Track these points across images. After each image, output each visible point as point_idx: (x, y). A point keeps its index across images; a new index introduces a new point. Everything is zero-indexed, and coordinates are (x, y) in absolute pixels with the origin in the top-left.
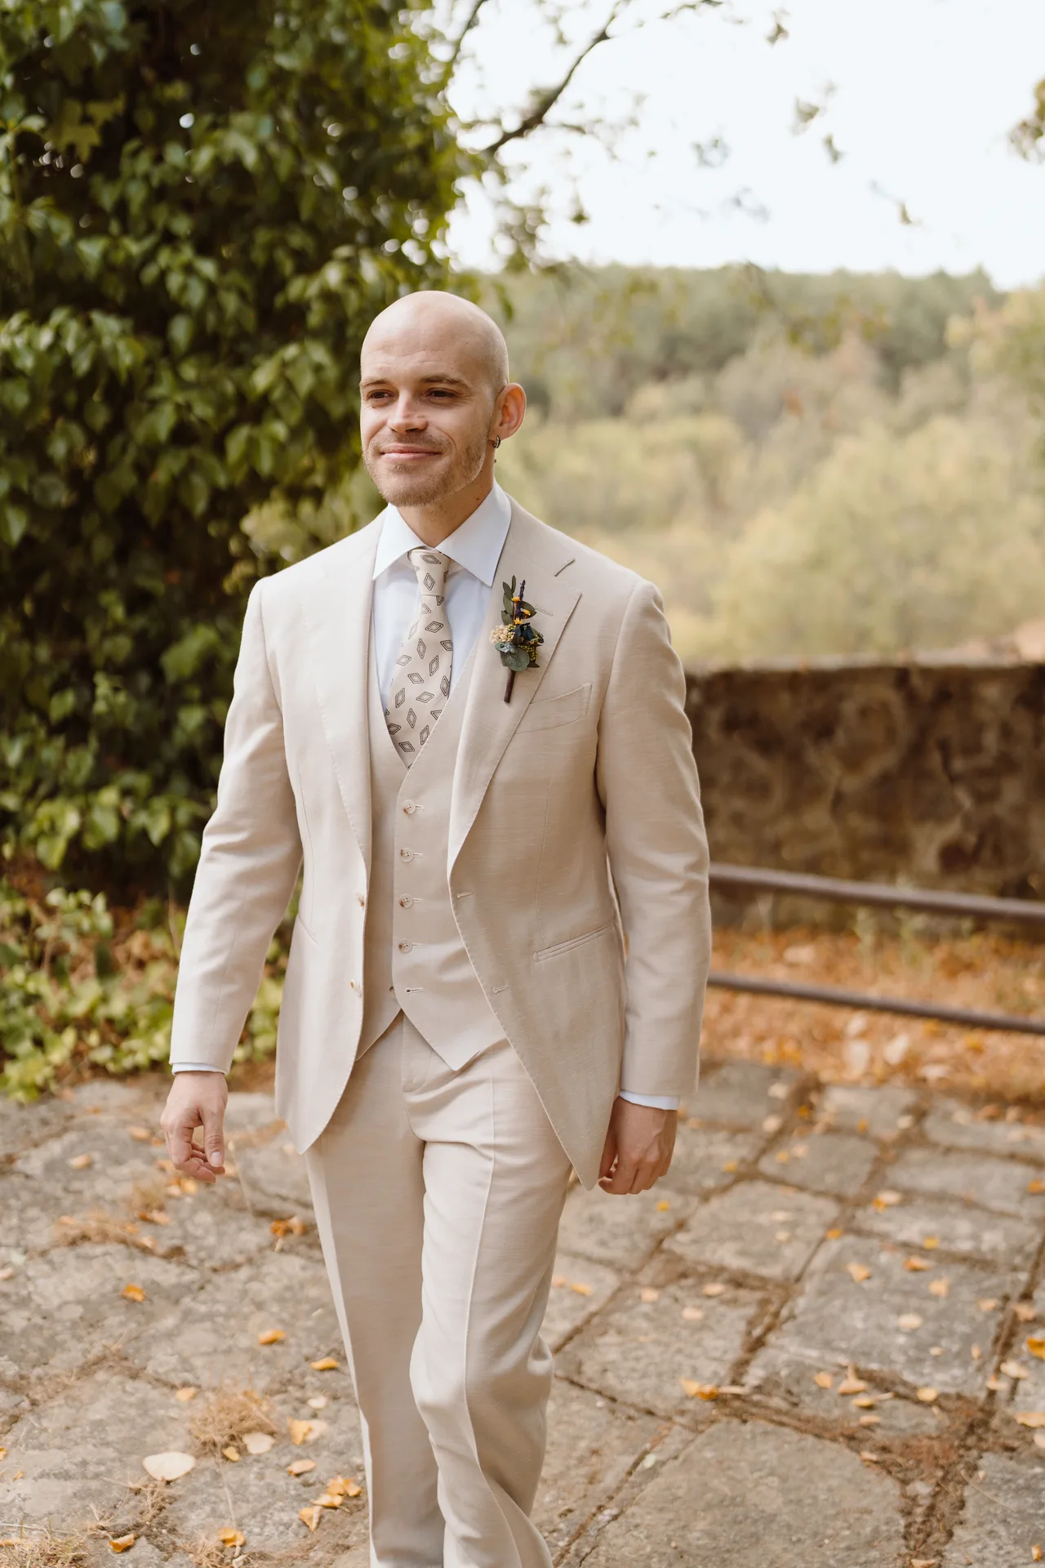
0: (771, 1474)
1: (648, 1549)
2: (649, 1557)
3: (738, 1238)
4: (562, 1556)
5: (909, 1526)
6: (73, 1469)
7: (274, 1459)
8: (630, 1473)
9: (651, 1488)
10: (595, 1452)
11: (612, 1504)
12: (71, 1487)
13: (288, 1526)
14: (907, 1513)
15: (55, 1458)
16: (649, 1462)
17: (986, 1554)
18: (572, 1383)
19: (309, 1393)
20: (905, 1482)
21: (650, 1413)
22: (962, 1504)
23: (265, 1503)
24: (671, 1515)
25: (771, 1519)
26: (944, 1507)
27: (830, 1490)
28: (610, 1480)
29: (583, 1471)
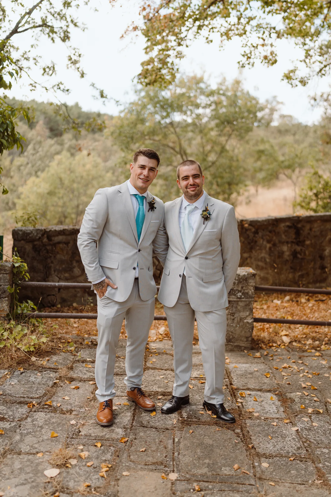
0: (205, 436)
1: (191, 459)
2: (193, 461)
3: (156, 384)
4: (174, 466)
5: (241, 439)
6: (24, 482)
7: (80, 464)
8: (174, 444)
9: (181, 446)
10: (161, 441)
11: (175, 452)
12: (28, 486)
13: (99, 479)
14: (239, 437)
15: (17, 481)
16: (176, 440)
17: (261, 440)
18: (143, 427)
19: (76, 446)
20: (234, 430)
21: (167, 429)
22: (248, 432)
23: (87, 475)
24: (190, 451)
25: (212, 445)
26: (246, 433)
27: (220, 436)
28: (170, 446)
29: (162, 446)
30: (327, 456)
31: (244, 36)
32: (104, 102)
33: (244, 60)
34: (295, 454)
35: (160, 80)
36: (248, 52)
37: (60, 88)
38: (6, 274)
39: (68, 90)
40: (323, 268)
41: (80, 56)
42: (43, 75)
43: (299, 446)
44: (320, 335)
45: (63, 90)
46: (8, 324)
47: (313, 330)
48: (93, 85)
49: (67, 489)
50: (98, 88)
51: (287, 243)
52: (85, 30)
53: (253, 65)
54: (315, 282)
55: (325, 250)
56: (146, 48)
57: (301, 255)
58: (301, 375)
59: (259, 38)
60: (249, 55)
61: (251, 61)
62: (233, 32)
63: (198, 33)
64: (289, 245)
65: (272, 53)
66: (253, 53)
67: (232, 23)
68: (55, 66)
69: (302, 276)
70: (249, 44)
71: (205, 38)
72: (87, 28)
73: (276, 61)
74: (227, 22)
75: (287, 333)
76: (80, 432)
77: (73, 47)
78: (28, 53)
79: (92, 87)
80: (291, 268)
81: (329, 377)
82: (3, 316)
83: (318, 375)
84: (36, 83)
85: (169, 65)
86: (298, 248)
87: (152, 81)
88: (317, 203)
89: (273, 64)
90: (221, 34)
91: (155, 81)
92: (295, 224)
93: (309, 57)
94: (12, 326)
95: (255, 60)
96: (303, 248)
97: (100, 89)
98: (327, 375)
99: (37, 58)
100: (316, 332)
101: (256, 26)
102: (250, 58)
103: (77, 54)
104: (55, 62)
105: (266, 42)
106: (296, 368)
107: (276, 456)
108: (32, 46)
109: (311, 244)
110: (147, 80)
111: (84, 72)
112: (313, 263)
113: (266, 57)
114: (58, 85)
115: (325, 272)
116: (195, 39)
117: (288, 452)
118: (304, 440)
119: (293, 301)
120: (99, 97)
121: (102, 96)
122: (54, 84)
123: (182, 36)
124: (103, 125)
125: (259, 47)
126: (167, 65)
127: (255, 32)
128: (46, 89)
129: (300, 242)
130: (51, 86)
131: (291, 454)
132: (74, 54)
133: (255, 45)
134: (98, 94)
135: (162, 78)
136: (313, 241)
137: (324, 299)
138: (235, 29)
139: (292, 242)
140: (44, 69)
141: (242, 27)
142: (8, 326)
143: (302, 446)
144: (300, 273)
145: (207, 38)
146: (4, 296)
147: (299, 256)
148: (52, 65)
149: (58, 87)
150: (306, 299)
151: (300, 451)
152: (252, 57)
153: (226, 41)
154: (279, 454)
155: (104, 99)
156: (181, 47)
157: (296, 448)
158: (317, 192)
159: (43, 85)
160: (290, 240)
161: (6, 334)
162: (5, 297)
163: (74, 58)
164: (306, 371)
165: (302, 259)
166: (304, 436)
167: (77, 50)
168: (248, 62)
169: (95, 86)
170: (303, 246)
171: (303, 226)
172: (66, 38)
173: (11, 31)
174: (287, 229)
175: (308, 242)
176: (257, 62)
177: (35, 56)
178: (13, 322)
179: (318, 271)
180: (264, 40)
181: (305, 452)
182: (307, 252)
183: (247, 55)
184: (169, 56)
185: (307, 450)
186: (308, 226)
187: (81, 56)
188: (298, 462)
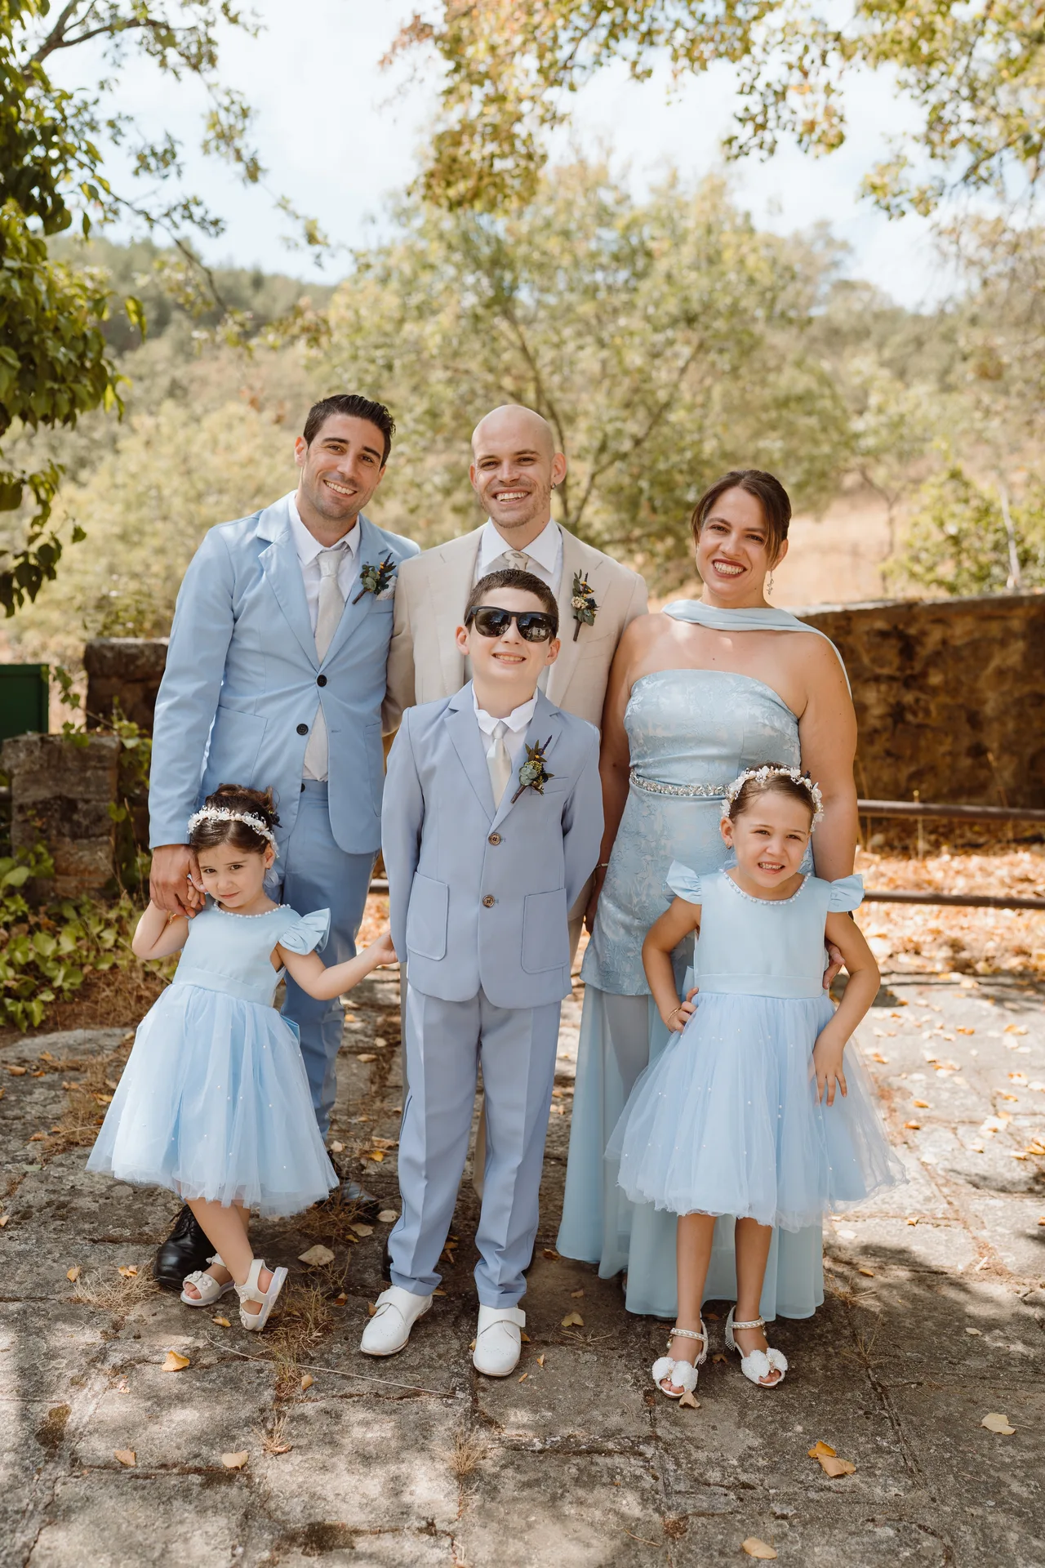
30: (1000, 1213)
31: (746, 60)
32: (318, 256)
33: (745, 133)
34: (920, 1212)
35: (492, 191)
36: (756, 109)
37: (191, 217)
38: (104, 769)
39: (215, 223)
40: (978, 752)
41: (245, 113)
42: (136, 173)
43: (928, 1193)
44: (973, 936)
45: (202, 223)
46: (111, 907)
47: (954, 922)
48: (283, 204)
49: (363, 1286)
50: (300, 212)
51: (877, 679)
52: (261, 33)
53: (772, 151)
54: (956, 794)
55: (984, 702)
56: (449, 92)
57: (915, 714)
58: (926, 1035)
59: (790, 67)
60: (760, 120)
61: (767, 136)
62: (711, 46)
63: (608, 47)
64: (883, 687)
65: (829, 112)
66: (771, 113)
67: (710, 19)
68: (178, 148)
69: (918, 776)
70: (760, 85)
71: (627, 66)
72: (266, 28)
73: (841, 139)
74: (692, 13)
75: (883, 930)
76: (363, 1167)
77: (223, 86)
78: (92, 108)
79: (281, 213)
80: (888, 753)
81: (999, 1039)
82: (96, 885)
83: (972, 1033)
84: (117, 199)
85: (518, 144)
86: (909, 698)
87: (469, 196)
88: (959, 564)
89: (832, 146)
90: (675, 50)
91: (476, 194)
92: (901, 627)
93: (940, 128)
94: (125, 914)
95: (780, 135)
96: (923, 696)
97: (305, 218)
98: (994, 1034)
99: (120, 124)
100: (962, 928)
101: (783, 30)
102: (762, 127)
103: (236, 108)
104: (176, 136)
105: (812, 78)
106: (912, 1018)
107: (871, 1216)
108: (102, 86)
109: (946, 682)
110: (452, 192)
111: (262, 164)
112: (949, 740)
113: (811, 126)
114: (186, 207)
115: (987, 765)
116: (597, 67)
117: (902, 1208)
118: (941, 1181)
119: (892, 848)
120: (303, 242)
121: (311, 239)
122: (174, 203)
123: (562, 55)
124: (323, 328)
125: (790, 94)
126: (512, 145)
127: (779, 49)
128: (149, 218)
129: (913, 677)
130: (164, 211)
131: (908, 1212)
132: (227, 110)
133: (779, 88)
134: (297, 232)
135: (499, 185)
136: (950, 675)
137: (982, 840)
138: (718, 38)
139: (891, 678)
140: (142, 158)
141: (739, 32)
142: (112, 915)
143: (937, 1193)
144: (913, 769)
145: (634, 64)
146: (97, 831)
147: (909, 717)
148: (167, 146)
149: (186, 214)
150: (929, 842)
151: (931, 1205)
152: (771, 124)
153: (688, 73)
154: (881, 1211)
155: (317, 249)
156: (556, 90)
157: (921, 1198)
158: (960, 531)
159: (138, 206)
160: (885, 671)
161: (109, 937)
162: (102, 835)
163: (225, 119)
164: (939, 1024)
165: (920, 726)
166: (941, 1172)
167: (236, 97)
168: (756, 141)
169: (291, 206)
170: (922, 689)
171: (924, 633)
172: (202, 57)
173: (43, 42)
174: (878, 640)
175: (935, 679)
176: (786, 140)
177: (112, 116)
178: (125, 902)
179: (966, 762)
180: (806, 74)
181: (946, 1206)
182: (932, 707)
183: (753, 119)
184: (519, 118)
185: (950, 1203)
186: (936, 635)
187: (251, 113)
188: (929, 1227)
